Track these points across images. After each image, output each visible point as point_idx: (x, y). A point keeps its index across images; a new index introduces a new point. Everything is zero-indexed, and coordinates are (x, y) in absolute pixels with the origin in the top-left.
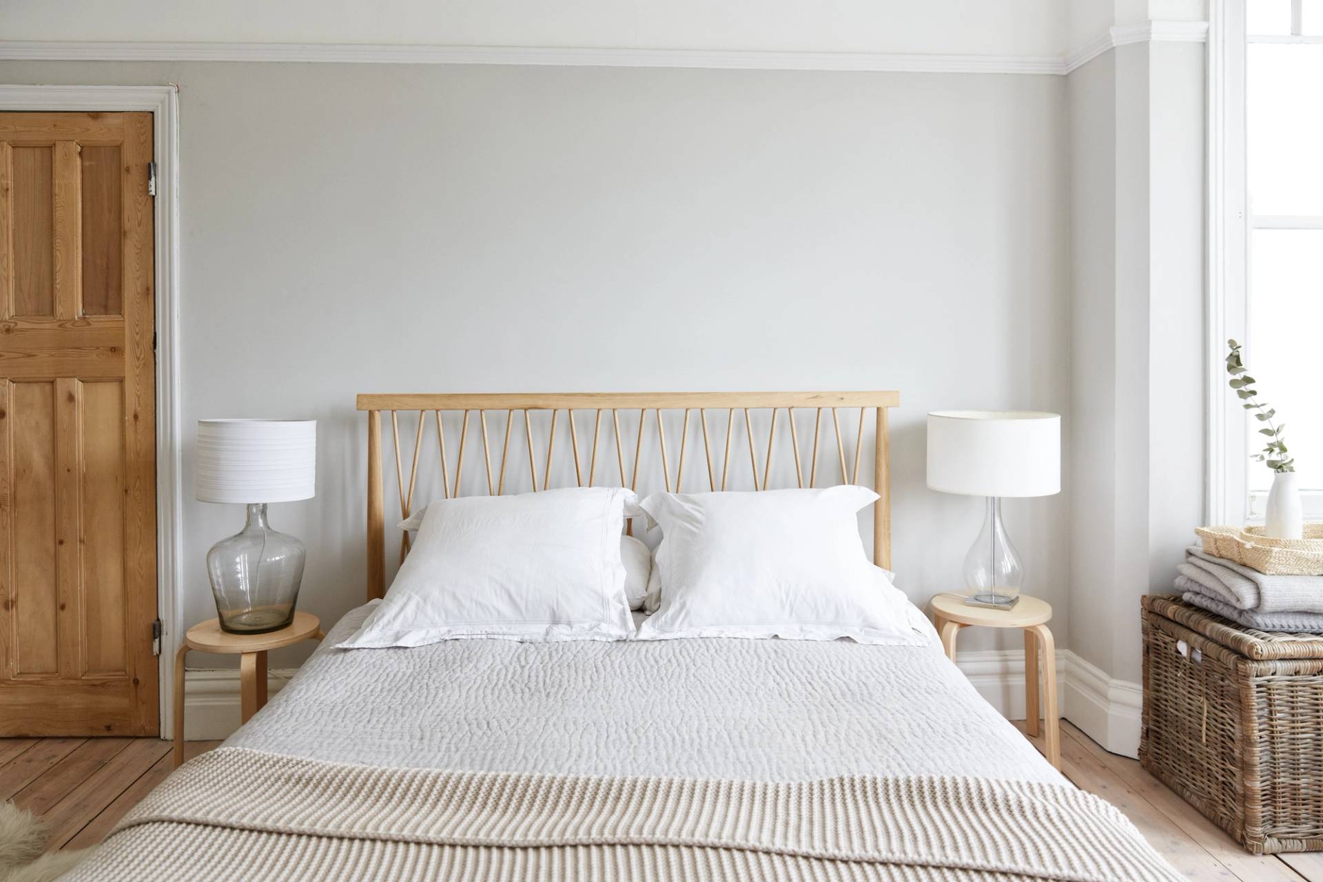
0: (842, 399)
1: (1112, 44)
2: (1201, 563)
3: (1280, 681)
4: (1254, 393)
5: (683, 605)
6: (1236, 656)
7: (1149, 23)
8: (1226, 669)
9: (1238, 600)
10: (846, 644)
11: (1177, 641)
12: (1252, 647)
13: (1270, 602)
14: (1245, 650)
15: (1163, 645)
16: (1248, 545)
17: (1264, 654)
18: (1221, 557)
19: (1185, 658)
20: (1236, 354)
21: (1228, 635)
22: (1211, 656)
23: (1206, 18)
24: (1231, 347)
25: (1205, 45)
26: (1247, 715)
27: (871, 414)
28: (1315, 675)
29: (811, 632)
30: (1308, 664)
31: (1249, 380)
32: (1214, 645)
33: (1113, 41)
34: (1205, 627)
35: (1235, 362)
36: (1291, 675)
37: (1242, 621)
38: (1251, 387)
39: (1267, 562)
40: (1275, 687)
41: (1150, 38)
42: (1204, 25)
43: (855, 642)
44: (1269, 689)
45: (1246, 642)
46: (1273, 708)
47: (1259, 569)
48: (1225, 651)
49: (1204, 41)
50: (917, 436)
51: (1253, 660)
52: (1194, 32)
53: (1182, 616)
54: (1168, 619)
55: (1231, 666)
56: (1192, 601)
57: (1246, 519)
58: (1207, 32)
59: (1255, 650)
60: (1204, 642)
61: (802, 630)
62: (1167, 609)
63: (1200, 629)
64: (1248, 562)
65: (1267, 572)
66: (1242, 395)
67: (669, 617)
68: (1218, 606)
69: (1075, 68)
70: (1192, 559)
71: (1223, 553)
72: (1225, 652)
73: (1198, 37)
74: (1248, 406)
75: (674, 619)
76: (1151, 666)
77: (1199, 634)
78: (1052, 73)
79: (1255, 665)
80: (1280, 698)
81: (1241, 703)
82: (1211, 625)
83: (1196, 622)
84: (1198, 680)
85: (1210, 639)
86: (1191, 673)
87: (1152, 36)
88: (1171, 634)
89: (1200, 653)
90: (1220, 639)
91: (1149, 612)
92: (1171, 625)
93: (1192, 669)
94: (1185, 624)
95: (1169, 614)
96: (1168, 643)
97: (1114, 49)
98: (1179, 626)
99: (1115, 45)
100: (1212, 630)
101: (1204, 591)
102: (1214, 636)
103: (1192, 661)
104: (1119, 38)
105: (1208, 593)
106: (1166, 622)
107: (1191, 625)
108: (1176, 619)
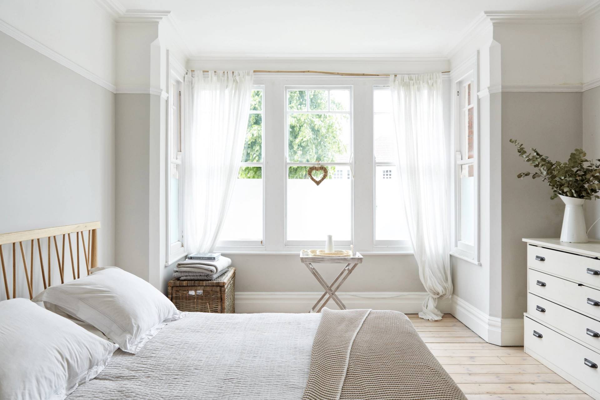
0: (86, 226)
1: (149, 92)
6: (219, 287)
7: (161, 90)
8: (215, 292)
9: (212, 272)
11: (188, 292)
12: (224, 283)
14: (222, 284)
15: (181, 295)
19: (194, 295)
21: (213, 283)
23: (167, 92)
25: (167, 101)
32: (208, 287)
51: (225, 286)
53: (191, 283)
55: (218, 290)
62: (180, 284)
63: (201, 285)
69: (122, 93)
70: (181, 266)
72: (214, 287)
81: (221, 299)
82: (204, 282)
83: (198, 283)
84: (201, 300)
85: (206, 286)
86: (198, 299)
87: (162, 95)
88: (187, 290)
89: (202, 291)
90: (211, 285)
91: (172, 287)
92: (186, 287)
93: (198, 297)
94: (193, 285)
95: (184, 285)
96: (184, 294)
97: (150, 94)
98: (190, 287)
99: (151, 93)
100: (206, 283)
101: (190, 274)
102: (208, 285)
103: (197, 295)
104: (152, 91)
105: (192, 274)
106: (183, 287)
107: (196, 285)
108: (189, 285)
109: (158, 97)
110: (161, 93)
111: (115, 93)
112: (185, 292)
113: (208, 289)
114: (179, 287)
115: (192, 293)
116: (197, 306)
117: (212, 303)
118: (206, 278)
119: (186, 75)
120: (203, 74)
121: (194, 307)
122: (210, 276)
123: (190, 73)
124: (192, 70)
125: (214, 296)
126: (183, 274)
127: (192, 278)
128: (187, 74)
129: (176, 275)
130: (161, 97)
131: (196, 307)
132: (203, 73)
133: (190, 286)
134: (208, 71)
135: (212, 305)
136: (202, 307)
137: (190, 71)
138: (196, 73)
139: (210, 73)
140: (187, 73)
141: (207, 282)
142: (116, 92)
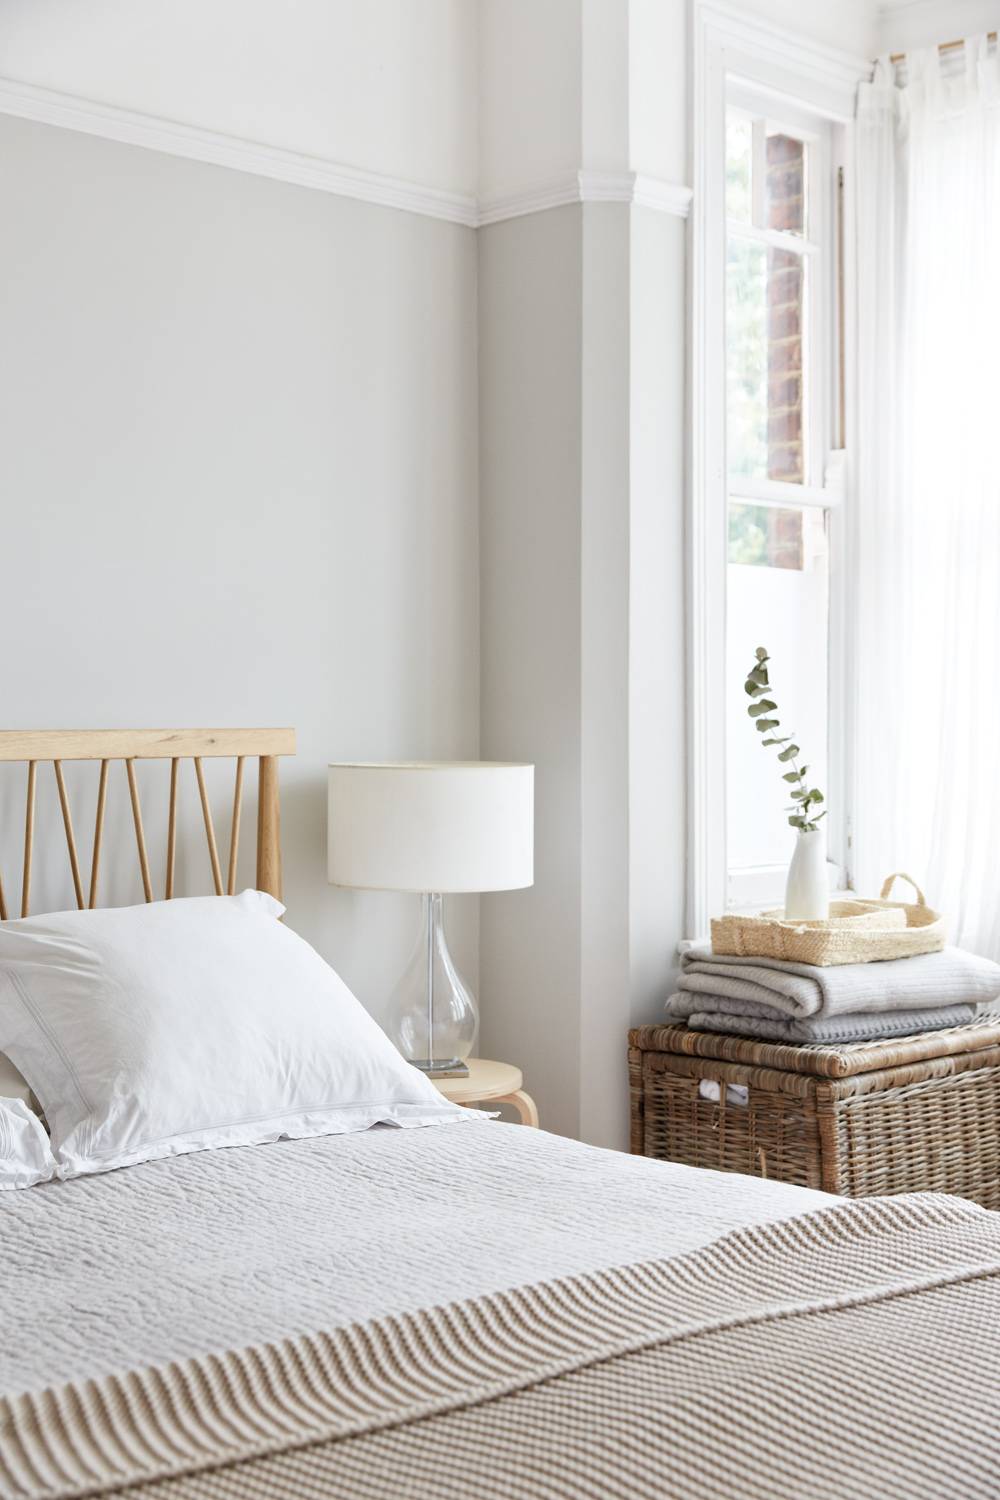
0: (213, 741)
1: (578, 195)
2: (721, 968)
3: (858, 1102)
4: (776, 723)
5: (133, 1105)
6: (808, 1080)
7: (632, 176)
8: (794, 1100)
9: (797, 1004)
10: (383, 1133)
11: (699, 1084)
12: (833, 1061)
13: (837, 1000)
14: (824, 1068)
15: (671, 1094)
16: (800, 930)
17: (849, 1069)
18: (747, 955)
19: (716, 1103)
20: (762, 667)
21: (791, 1055)
22: (768, 1088)
23: (688, 182)
24: (758, 657)
25: (687, 222)
26: (829, 1154)
27: (251, 768)
28: (885, 1090)
29: (324, 1123)
30: (881, 1075)
31: (772, 706)
32: (770, 1072)
33: (581, 192)
34: (751, 1051)
35: (758, 679)
36: (866, 1094)
37: (794, 1035)
38: (770, 715)
39: (823, 951)
40: (855, 1111)
41: (632, 198)
42: (684, 194)
43: (397, 1127)
44: (849, 1116)
45: (823, 1058)
46: (853, 1140)
47: (813, 962)
48: (790, 1075)
49: (685, 215)
50: (315, 804)
51: (838, 1079)
52: (675, 200)
53: (708, 1045)
54: (683, 1055)
55: (804, 1094)
56: (706, 1024)
57: (726, 908)
58: (691, 204)
59: (839, 1065)
60: (753, 1073)
61: (307, 1122)
62: (680, 1042)
63: (743, 1057)
64: (795, 954)
65: (824, 964)
66: (763, 725)
67: (108, 1130)
68: (750, 1024)
69: (497, 219)
70: (696, 966)
71: (752, 948)
72: (792, 1078)
73: (680, 211)
74: (767, 743)
75: (117, 1134)
76: (650, 1129)
77: (742, 1063)
78: (462, 222)
79: (836, 1085)
80: (858, 1126)
81: (819, 1139)
82: (759, 1048)
83: (733, 1048)
84: (742, 1128)
85: (764, 1066)
86: (729, 1122)
87: (635, 196)
88: (690, 1075)
89: (746, 1088)
90: (779, 1063)
91: (644, 1052)
92: (688, 1061)
93: (730, 1115)
94: (714, 1052)
95: (686, 1047)
96: (683, 1088)
97: (580, 204)
98: (703, 1062)
99: (583, 198)
100: (763, 1054)
101: (724, 1006)
102: (768, 1060)
103: (728, 1104)
104: (589, 189)
105: (731, 1009)
106: (680, 1061)
107: (727, 1054)
108: (699, 1052)
109: (620, 211)
110: (630, 189)
111: (475, 224)
112: (684, 1083)
113: (768, 1080)
114: (666, 1057)
115: (711, 1090)
116: (727, 1154)
117: (784, 1153)
118: (781, 1030)
119: (865, 87)
120: (943, 63)
121: (717, 1156)
122: (800, 1026)
123: (885, 73)
124: (896, 53)
125: (792, 1120)
126: (697, 1003)
127: (729, 1023)
128: (871, 81)
129: (676, 1001)
130: (632, 205)
131: (726, 1158)
132: (942, 54)
133: (703, 1058)
134: (961, 42)
135: (785, 1161)
136: (746, 1161)
137: (885, 59)
138: (910, 66)
139: (968, 45)
140: (872, 75)
141: (770, 1047)
142: (480, 220)
